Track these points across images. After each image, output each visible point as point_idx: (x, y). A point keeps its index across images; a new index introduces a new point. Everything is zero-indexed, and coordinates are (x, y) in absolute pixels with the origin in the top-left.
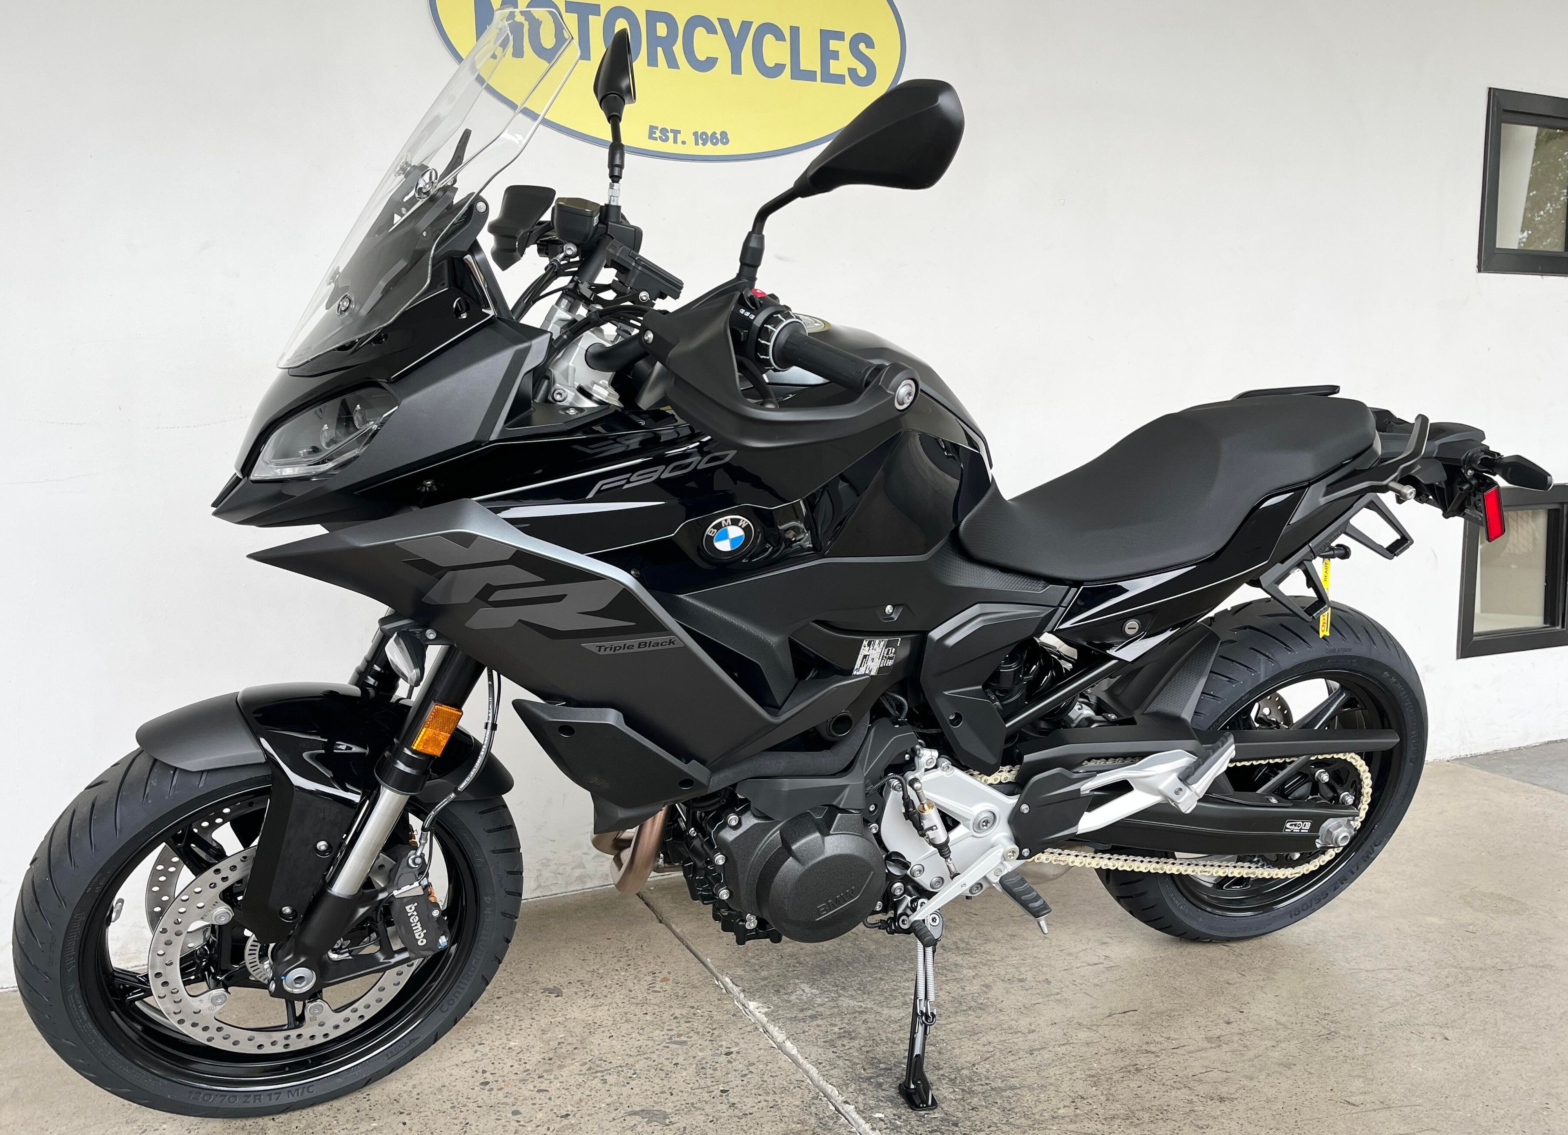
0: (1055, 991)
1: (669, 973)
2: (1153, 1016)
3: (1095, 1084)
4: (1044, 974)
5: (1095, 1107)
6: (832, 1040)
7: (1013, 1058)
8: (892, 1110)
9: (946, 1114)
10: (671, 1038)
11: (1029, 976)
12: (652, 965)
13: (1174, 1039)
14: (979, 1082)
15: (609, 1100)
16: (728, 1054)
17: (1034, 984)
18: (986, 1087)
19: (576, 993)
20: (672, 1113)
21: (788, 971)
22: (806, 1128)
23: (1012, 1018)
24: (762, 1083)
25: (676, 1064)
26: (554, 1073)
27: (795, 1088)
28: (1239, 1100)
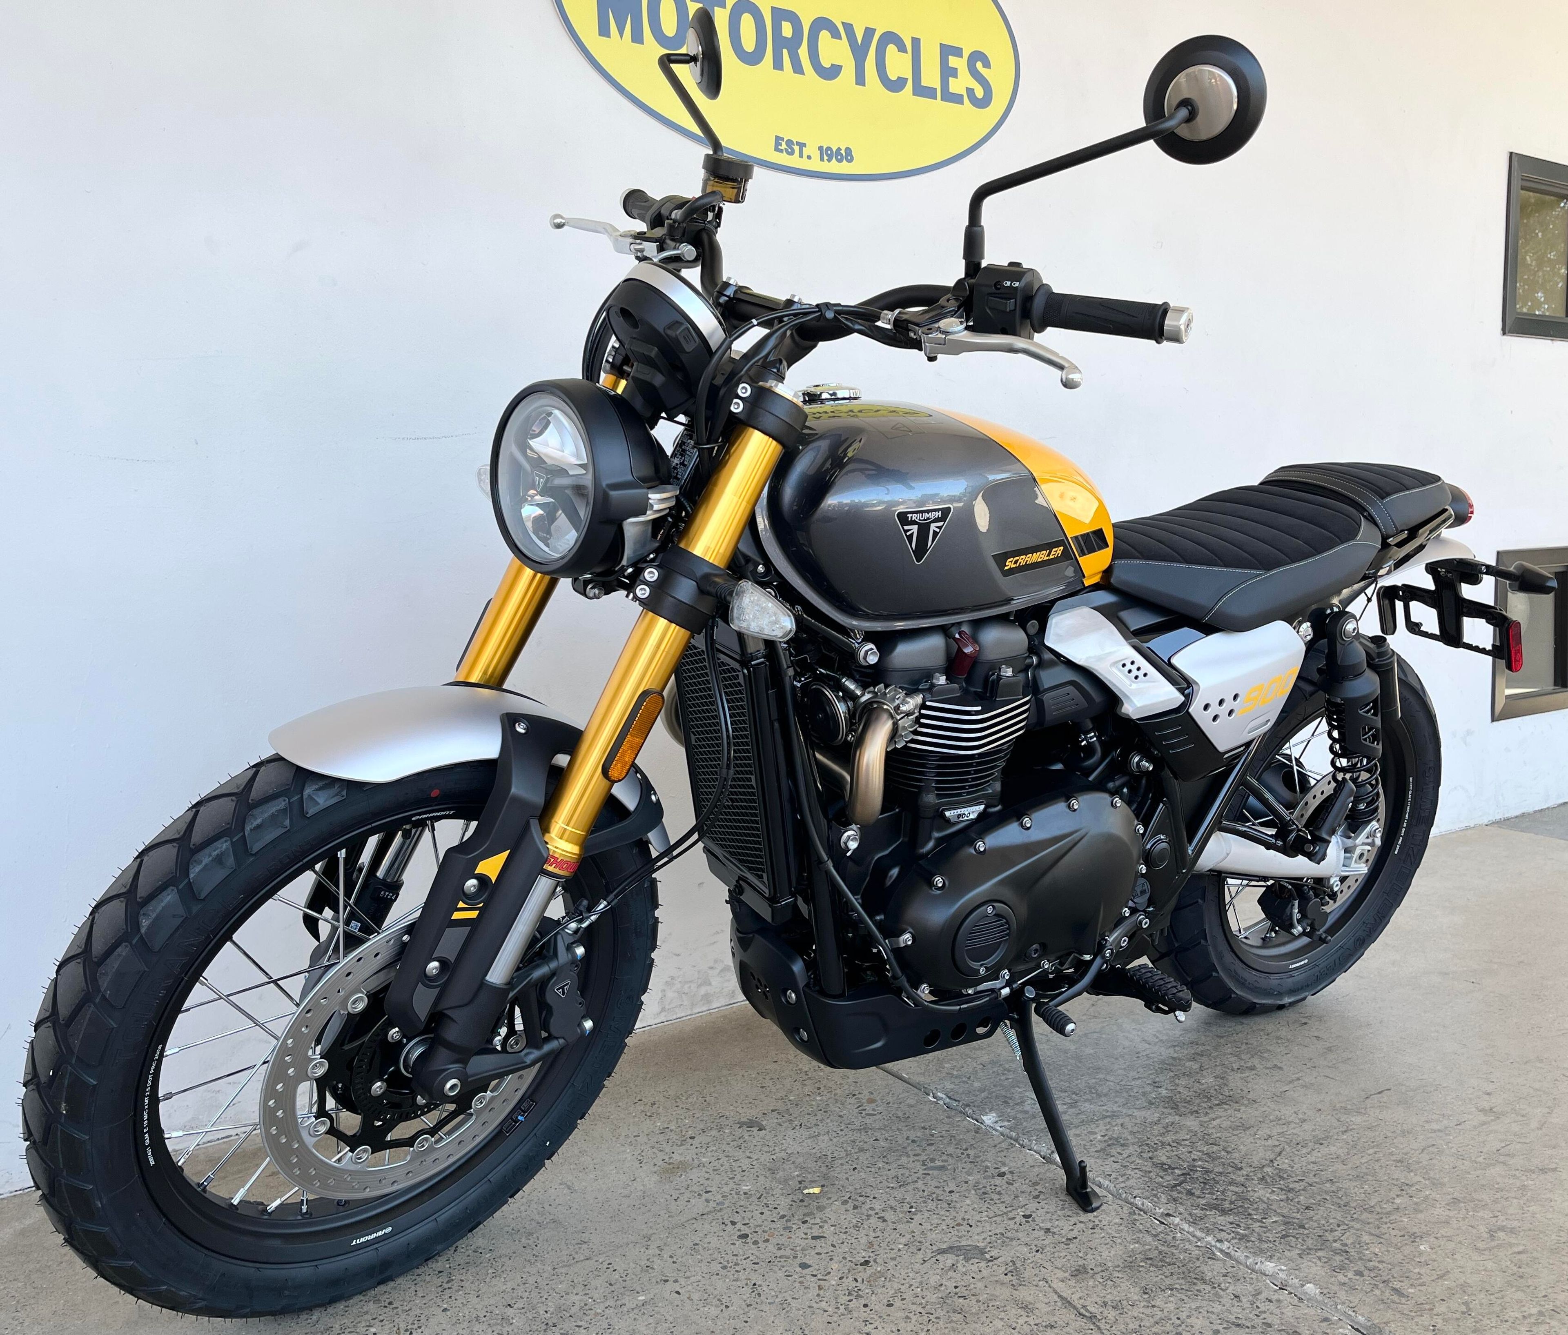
1: (872, 1093)
2: (1411, 1094)
5: (1427, 1193)
6: (1102, 1149)
7: (1304, 1151)
8: (1222, 1218)
9: (1284, 1216)
10: (924, 1165)
12: (846, 1087)
13: (1451, 1116)
14: (1291, 1179)
15: (903, 1239)
16: (1002, 1175)
17: (1268, 1071)
18: (1301, 1183)
19: (780, 1125)
20: (986, 1246)
21: (1000, 1079)
22: (1147, 1247)
23: (1272, 1107)
24: (1062, 1203)
25: (951, 1192)
26: (816, 1216)
28: (1559, 1169)
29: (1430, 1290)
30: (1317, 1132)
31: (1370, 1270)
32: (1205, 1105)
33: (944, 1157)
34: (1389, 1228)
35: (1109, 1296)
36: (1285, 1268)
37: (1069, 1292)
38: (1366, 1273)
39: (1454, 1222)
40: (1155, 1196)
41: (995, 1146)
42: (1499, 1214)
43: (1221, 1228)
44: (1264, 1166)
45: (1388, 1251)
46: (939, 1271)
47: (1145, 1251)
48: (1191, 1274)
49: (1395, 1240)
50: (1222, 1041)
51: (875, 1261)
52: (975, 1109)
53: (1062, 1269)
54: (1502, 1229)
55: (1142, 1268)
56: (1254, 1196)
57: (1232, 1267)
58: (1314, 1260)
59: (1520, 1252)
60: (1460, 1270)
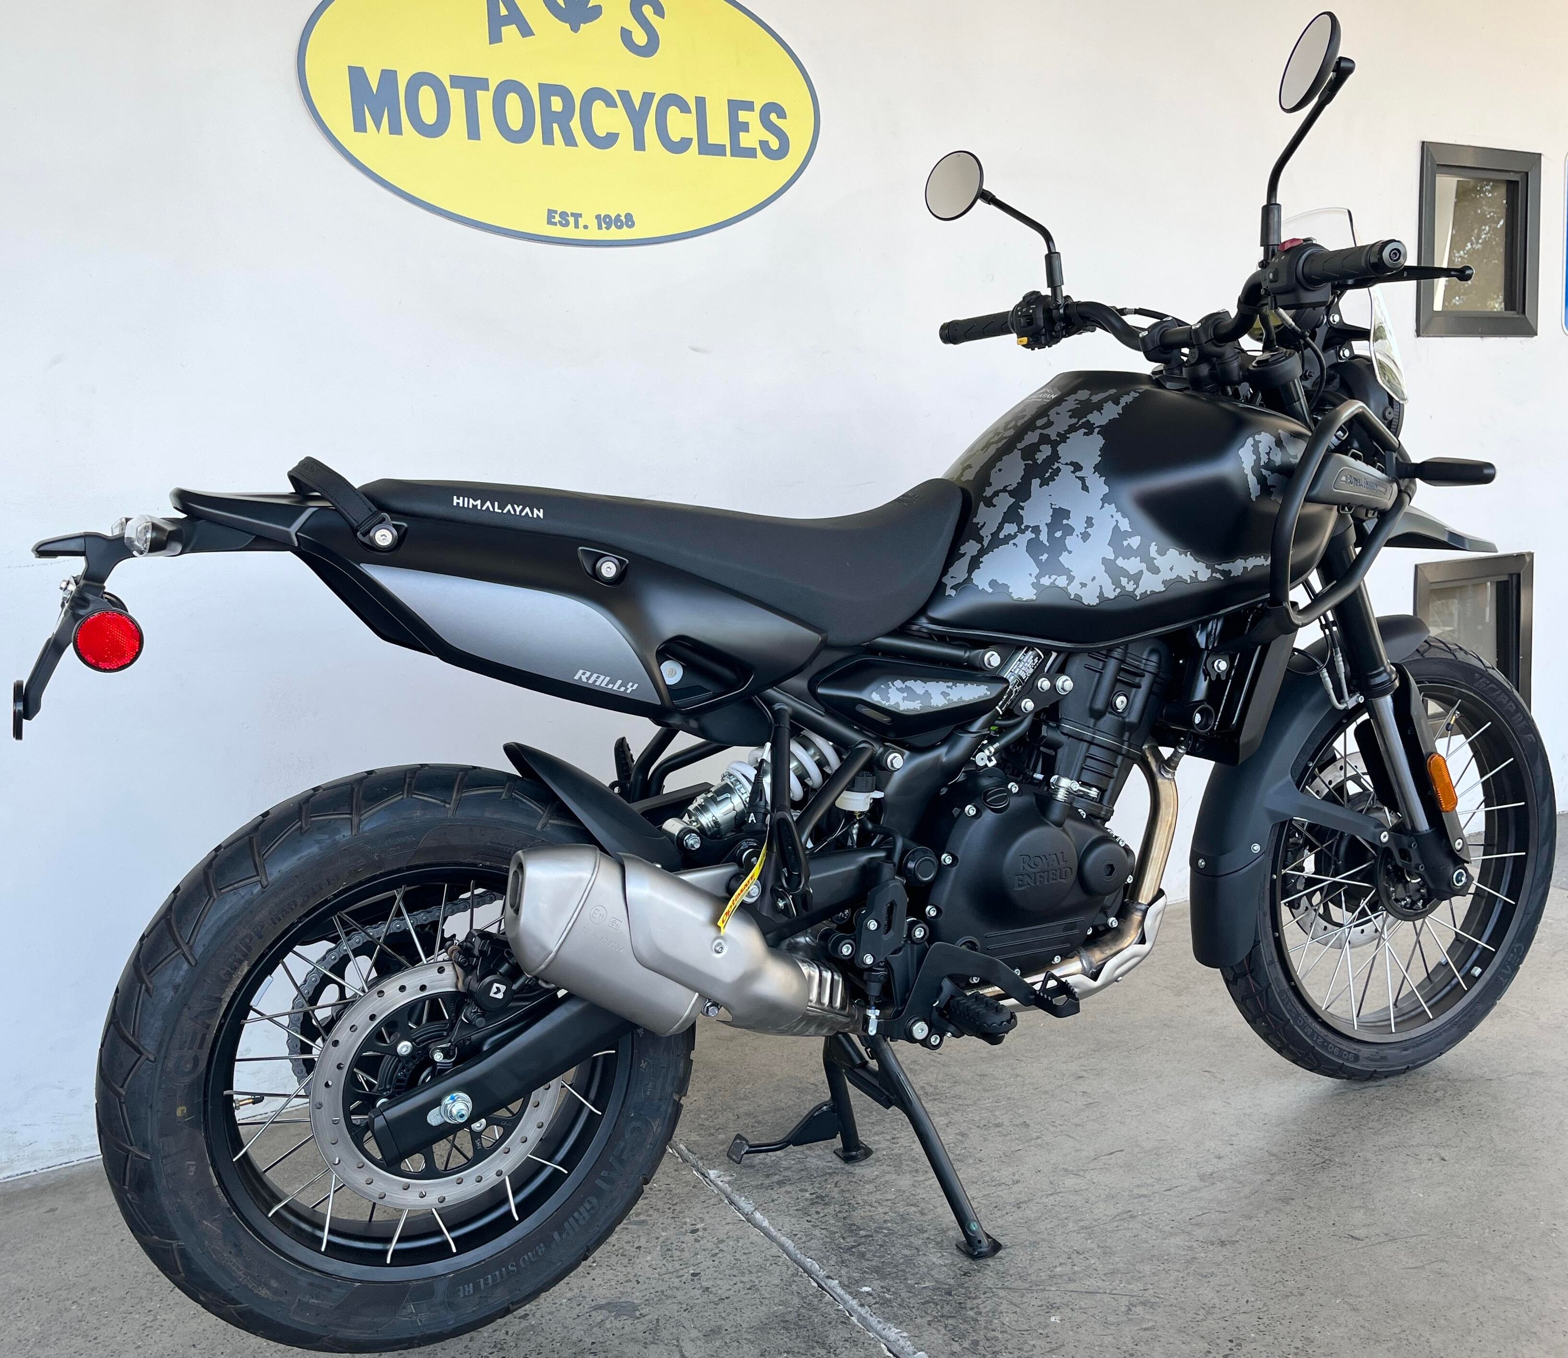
0: (1034, 1135)
2: (1141, 1156)
3: (1090, 1236)
4: (1021, 1116)
5: (1092, 1263)
6: (804, 1208)
7: (999, 1213)
8: (879, 1282)
9: (937, 1282)
11: (1005, 1119)
13: (1167, 1181)
15: (570, 1295)
16: (693, 1231)
17: (1011, 1128)
20: (642, 1303)
21: (746, 1132)
22: (790, 1309)
23: (994, 1168)
24: (735, 1261)
25: (638, 1247)
27: (771, 1265)
28: (1241, 1242)
31: (988, 1340)
33: (651, 1212)
34: (1032, 1298)
36: (908, 1335)
37: (694, 1352)
38: (982, 1343)
39: (1101, 1293)
40: (827, 1257)
41: (704, 1202)
42: (1150, 1288)
45: (1017, 1322)
46: (586, 1327)
47: (785, 1314)
48: (815, 1339)
49: (1030, 1310)
50: (987, 1095)
51: (534, 1315)
52: (706, 1163)
53: (699, 1329)
54: (1144, 1304)
55: (773, 1331)
56: (920, 1260)
57: (858, 1332)
58: (940, 1328)
59: (1145, 1329)
60: (1077, 1344)
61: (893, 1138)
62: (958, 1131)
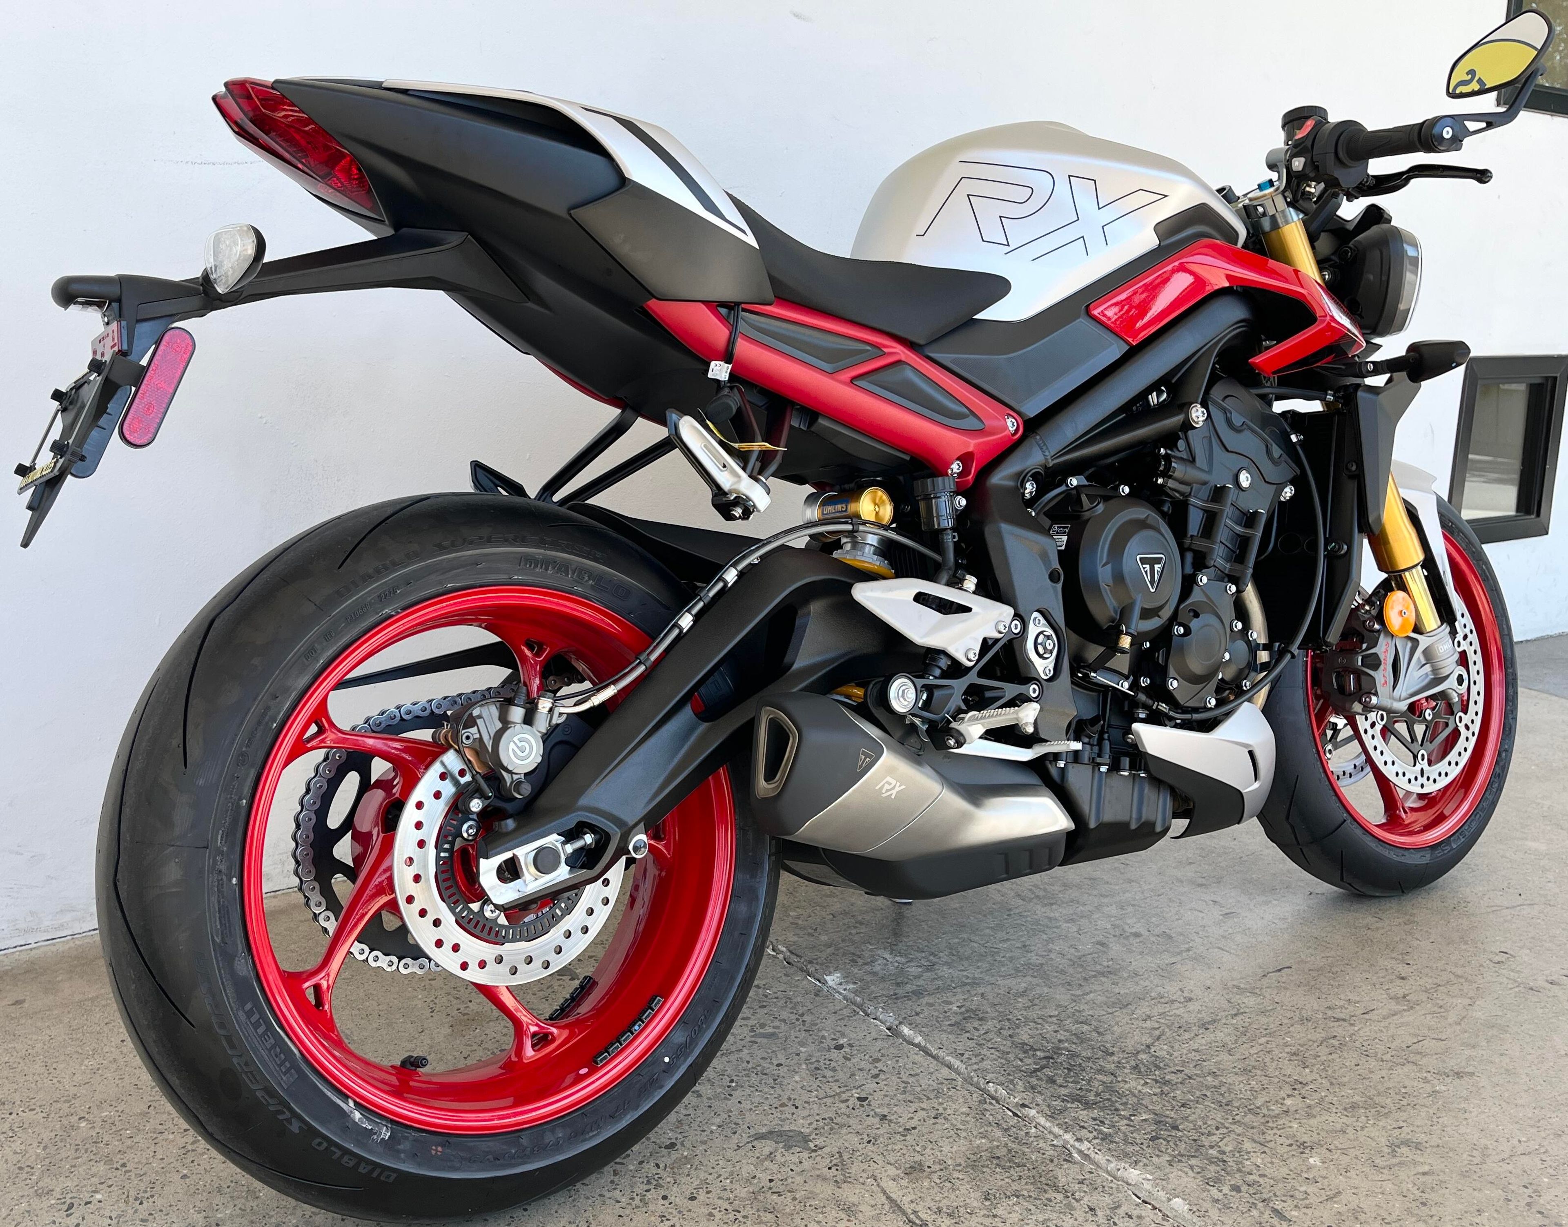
0: (1182, 947)
2: (1313, 973)
3: (1304, 1064)
4: (1157, 926)
5: (1323, 1094)
6: (956, 1023)
7: (1187, 1036)
8: (1085, 1112)
9: (1156, 1114)
10: (752, 1031)
11: (1140, 928)
13: (1356, 1001)
14: (1168, 1070)
15: (717, 1120)
16: (839, 1047)
17: (1153, 939)
18: (1179, 1075)
20: (811, 1133)
21: (850, 933)
22: (995, 1143)
23: (1155, 982)
24: (903, 1085)
25: (779, 1065)
27: (949, 1089)
28: (1477, 1074)
29: (1317, 1214)
30: (1204, 1014)
31: (1249, 1185)
32: (1079, 976)
33: (777, 1023)
34: (1275, 1134)
35: (945, 1201)
36: (1151, 1177)
37: (901, 1193)
38: (1244, 1188)
39: (1350, 1130)
40: (1011, 1082)
41: (835, 1013)
42: (1405, 1124)
43: (1082, 1124)
44: (1138, 1052)
45: (1272, 1163)
46: (754, 1160)
47: (992, 1148)
48: (1042, 1179)
49: (1281, 1150)
50: (1106, 900)
51: (681, 1146)
52: (818, 967)
53: (896, 1165)
54: (1406, 1143)
55: (987, 1170)
56: (1124, 1088)
57: (1091, 1173)
58: (1185, 1169)
59: (1424, 1174)
60: (1353, 1191)
61: (1025, 946)
62: (1094, 940)
